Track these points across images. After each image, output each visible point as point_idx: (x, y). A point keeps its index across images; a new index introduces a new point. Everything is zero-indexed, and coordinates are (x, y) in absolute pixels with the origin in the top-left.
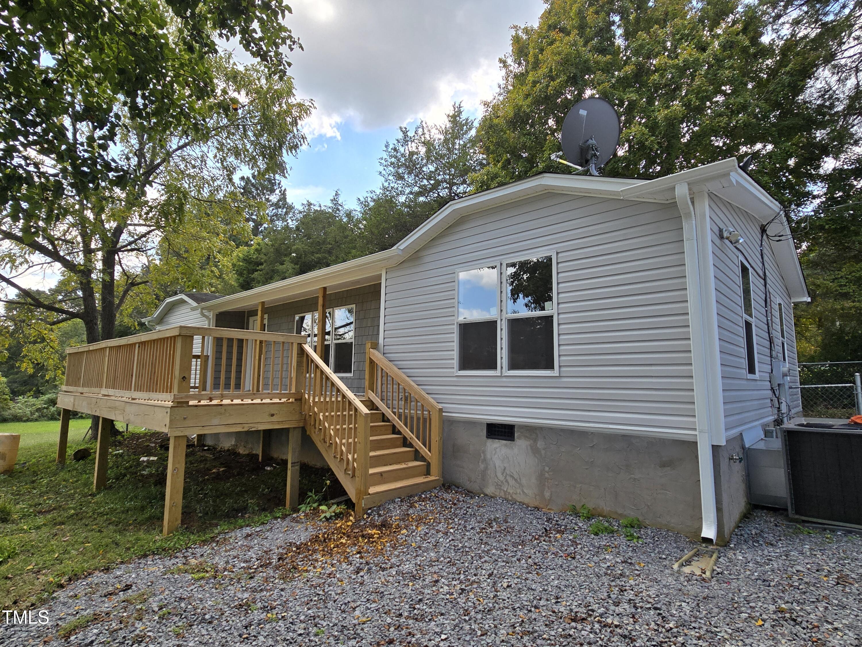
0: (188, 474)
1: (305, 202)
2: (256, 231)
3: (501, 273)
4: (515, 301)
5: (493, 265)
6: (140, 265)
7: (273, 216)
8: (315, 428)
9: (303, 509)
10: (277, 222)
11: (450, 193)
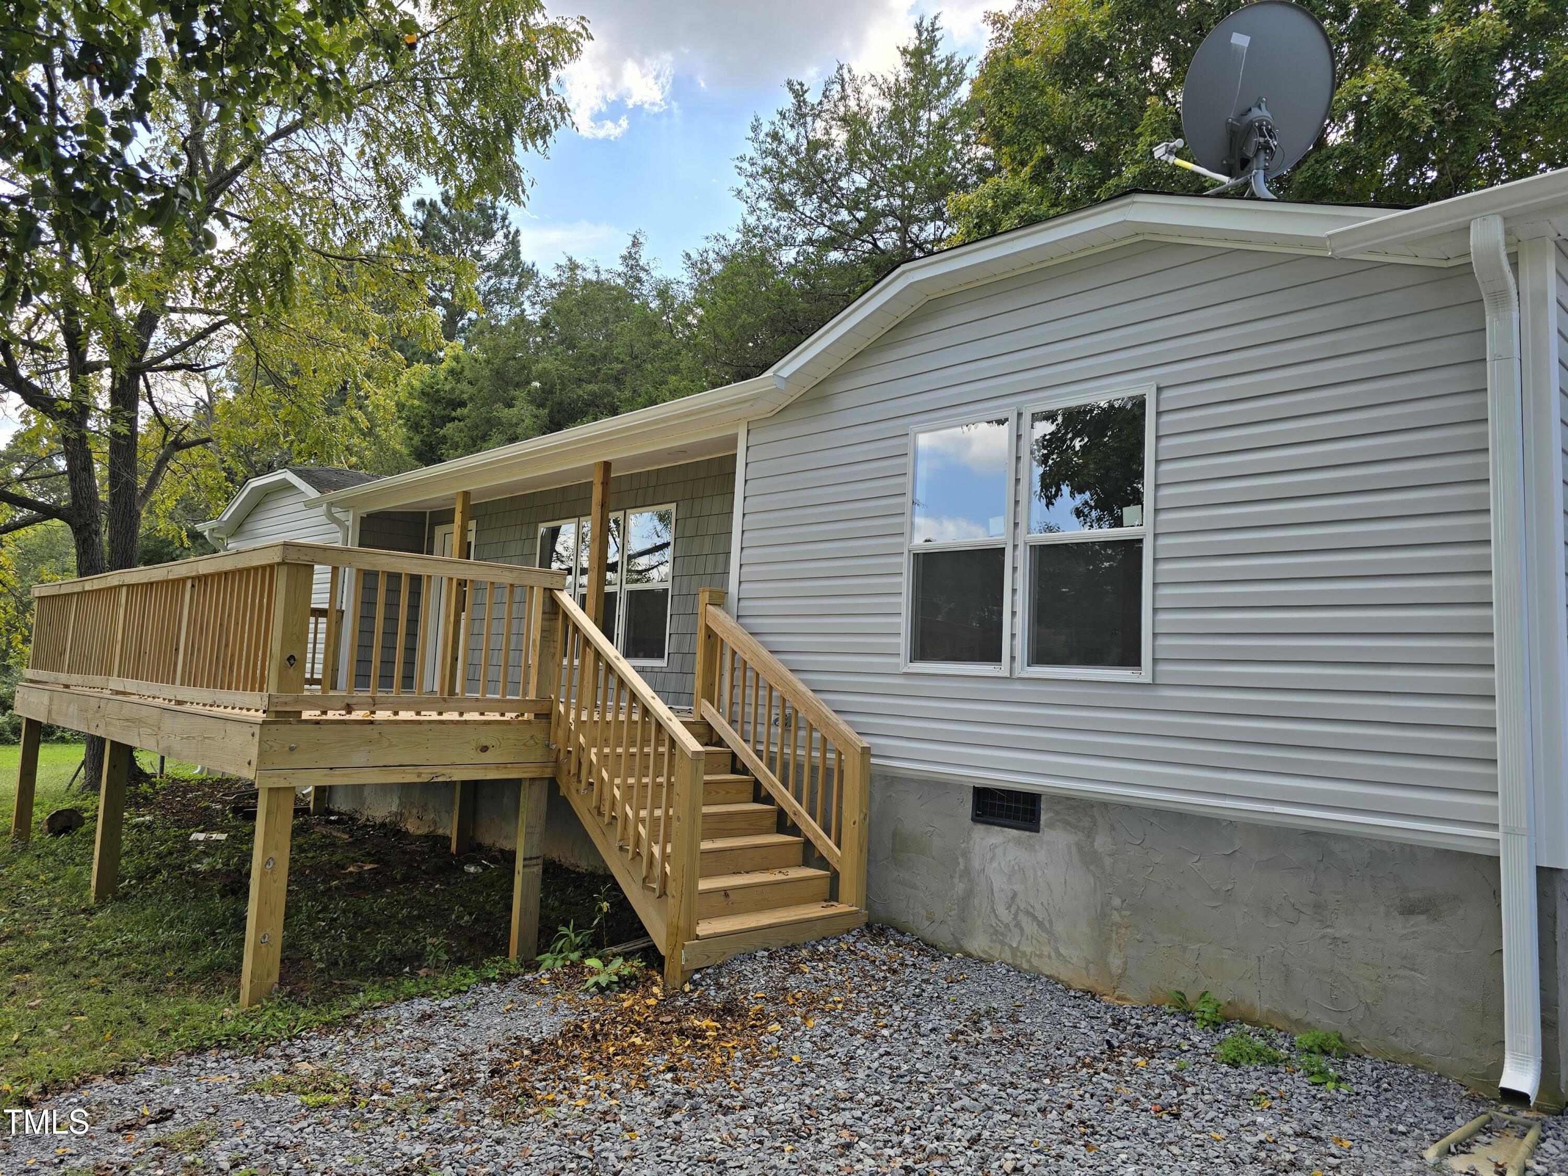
0: (296, 873)
1: (564, 262)
2: (450, 329)
3: (1019, 437)
4: (1049, 503)
5: (1002, 416)
6: (191, 402)
7: (490, 293)
8: (579, 781)
9: (548, 963)
10: (498, 308)
11: (903, 241)
